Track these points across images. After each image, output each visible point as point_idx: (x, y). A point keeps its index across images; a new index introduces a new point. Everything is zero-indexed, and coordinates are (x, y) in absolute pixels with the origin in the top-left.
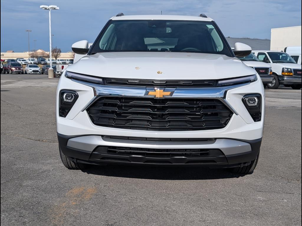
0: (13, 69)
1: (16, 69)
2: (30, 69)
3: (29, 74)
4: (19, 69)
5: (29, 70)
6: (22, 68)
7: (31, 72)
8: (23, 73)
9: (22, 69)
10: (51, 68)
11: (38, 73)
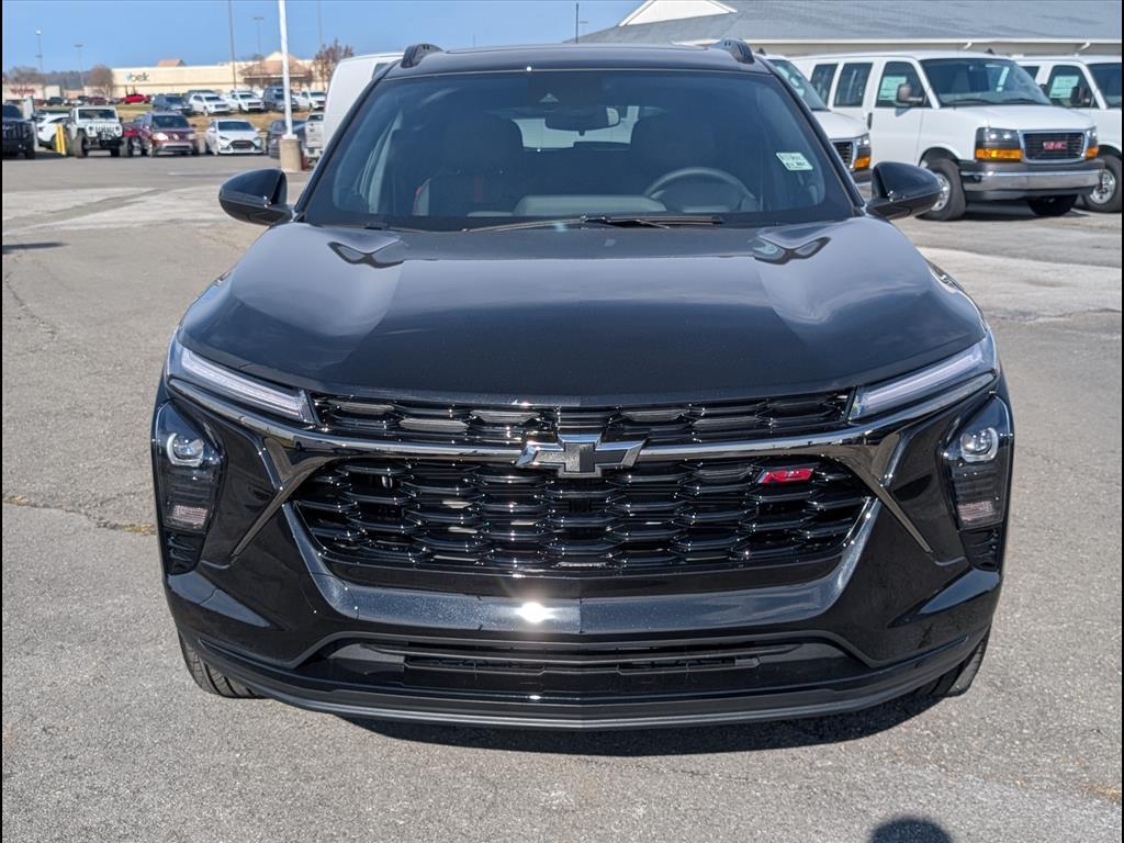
0: (161, 137)
1: (171, 138)
2: (222, 138)
3: (219, 154)
4: (182, 136)
5: (219, 140)
6: (192, 132)
7: (228, 148)
8: (195, 153)
9: (191, 137)
10: (289, 135)
11: (252, 150)
